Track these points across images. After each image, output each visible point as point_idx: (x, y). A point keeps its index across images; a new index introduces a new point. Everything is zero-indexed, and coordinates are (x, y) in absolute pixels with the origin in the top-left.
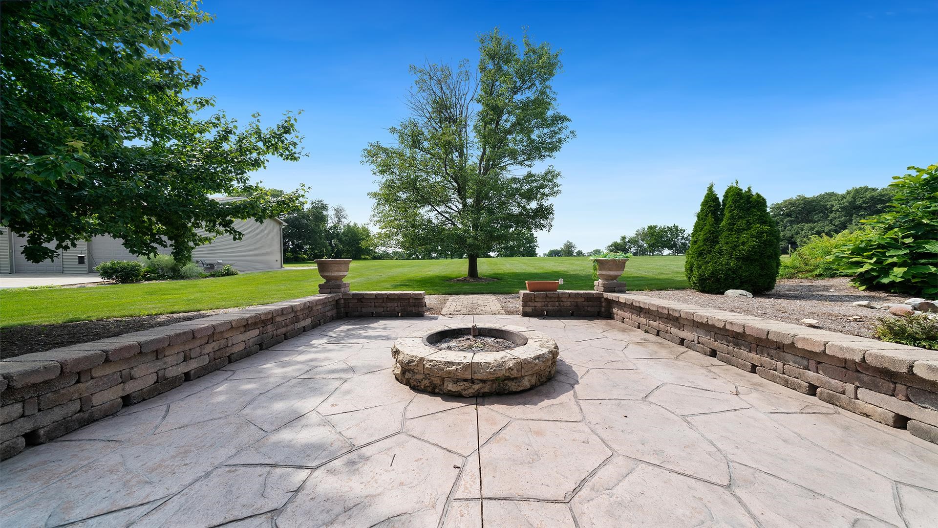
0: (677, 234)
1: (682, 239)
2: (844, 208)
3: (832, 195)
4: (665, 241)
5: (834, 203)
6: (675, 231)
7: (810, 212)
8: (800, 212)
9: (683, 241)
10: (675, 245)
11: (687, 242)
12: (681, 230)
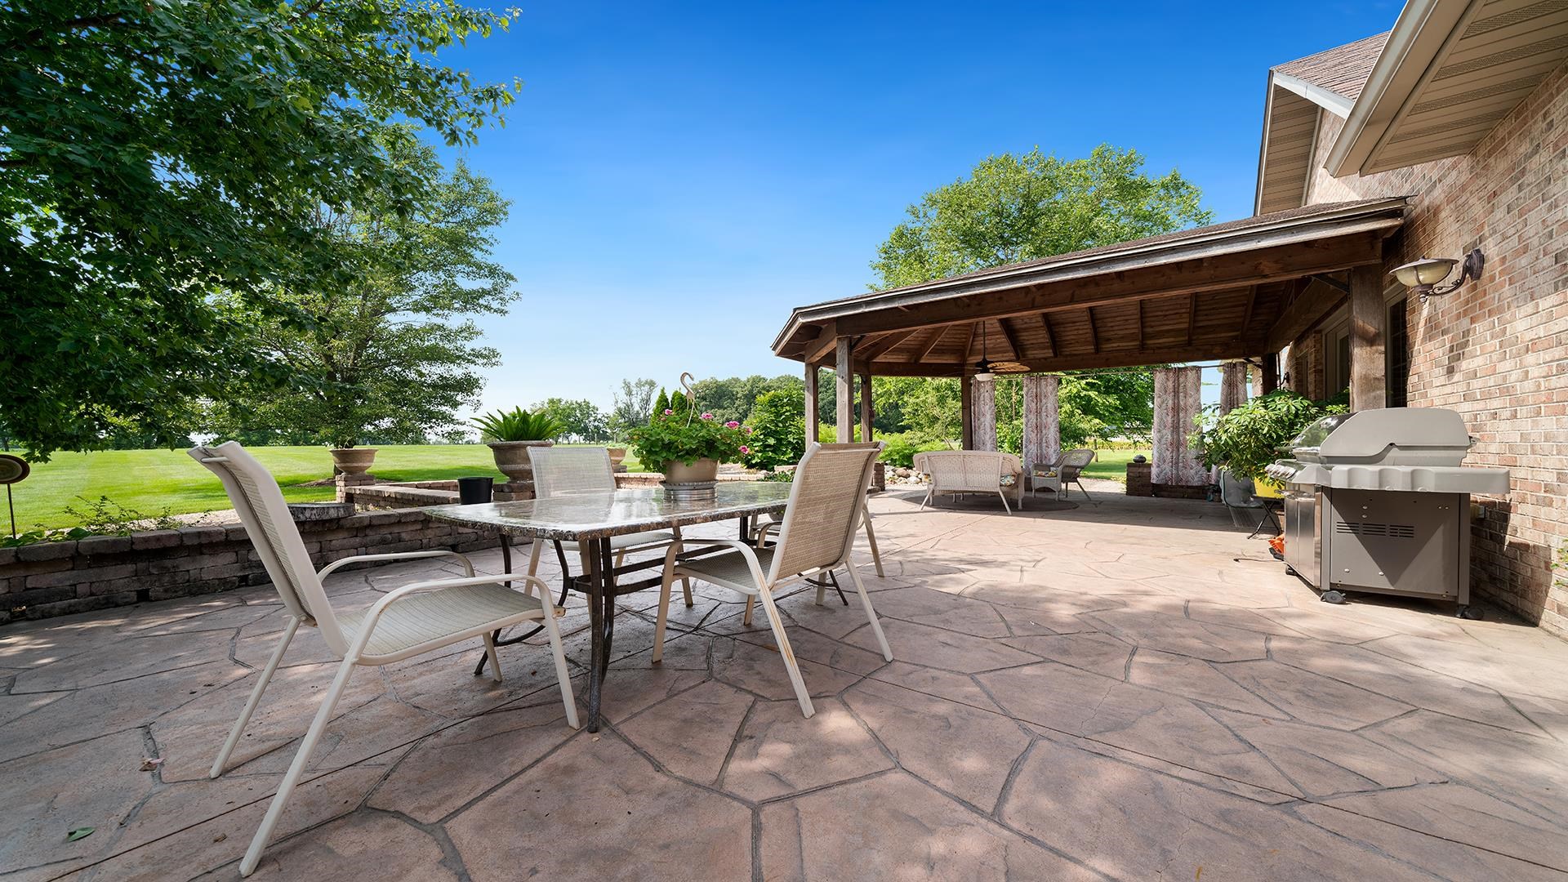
0: (588, 413)
1: (595, 421)
2: (745, 396)
3: (737, 380)
4: (573, 423)
5: (739, 390)
6: (586, 408)
7: (720, 398)
8: (713, 396)
9: (596, 423)
10: (586, 429)
11: (601, 425)
12: (594, 407)
